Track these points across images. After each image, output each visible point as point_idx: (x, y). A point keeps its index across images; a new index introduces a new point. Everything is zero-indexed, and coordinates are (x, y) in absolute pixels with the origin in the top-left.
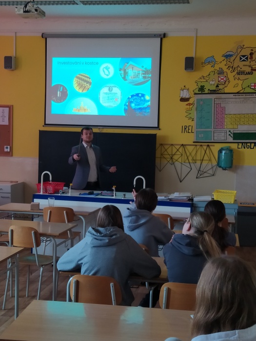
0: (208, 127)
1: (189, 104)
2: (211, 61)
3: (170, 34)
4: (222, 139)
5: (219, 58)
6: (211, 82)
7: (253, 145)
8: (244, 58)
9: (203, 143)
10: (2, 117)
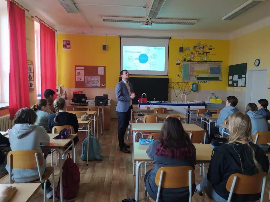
0: (187, 75)
1: (180, 66)
2: (188, 49)
3: (172, 38)
4: (193, 80)
5: (191, 48)
6: (188, 57)
7: (204, 82)
8: (201, 48)
9: (186, 81)
10: (101, 72)
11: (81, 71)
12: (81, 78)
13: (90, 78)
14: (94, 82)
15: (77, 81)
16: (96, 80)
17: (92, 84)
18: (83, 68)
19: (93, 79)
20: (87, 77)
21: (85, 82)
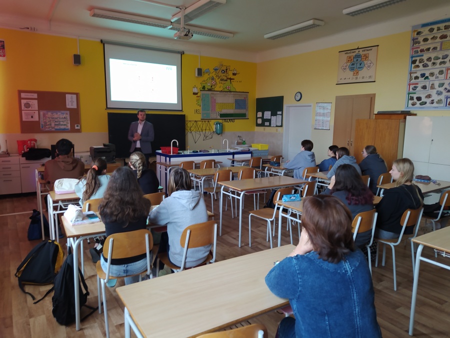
0: (208, 111)
1: (198, 97)
2: (208, 72)
3: (186, 53)
4: (215, 117)
5: (212, 70)
6: (208, 84)
7: (229, 120)
9: (206, 119)
10: (71, 102)
11: (31, 102)
12: (33, 113)
13: (49, 114)
14: (60, 122)
15: (24, 119)
16: (63, 119)
17: (55, 125)
18: (35, 96)
19: (56, 117)
20: (45, 112)
21: (42, 123)
